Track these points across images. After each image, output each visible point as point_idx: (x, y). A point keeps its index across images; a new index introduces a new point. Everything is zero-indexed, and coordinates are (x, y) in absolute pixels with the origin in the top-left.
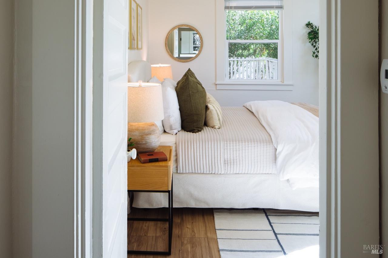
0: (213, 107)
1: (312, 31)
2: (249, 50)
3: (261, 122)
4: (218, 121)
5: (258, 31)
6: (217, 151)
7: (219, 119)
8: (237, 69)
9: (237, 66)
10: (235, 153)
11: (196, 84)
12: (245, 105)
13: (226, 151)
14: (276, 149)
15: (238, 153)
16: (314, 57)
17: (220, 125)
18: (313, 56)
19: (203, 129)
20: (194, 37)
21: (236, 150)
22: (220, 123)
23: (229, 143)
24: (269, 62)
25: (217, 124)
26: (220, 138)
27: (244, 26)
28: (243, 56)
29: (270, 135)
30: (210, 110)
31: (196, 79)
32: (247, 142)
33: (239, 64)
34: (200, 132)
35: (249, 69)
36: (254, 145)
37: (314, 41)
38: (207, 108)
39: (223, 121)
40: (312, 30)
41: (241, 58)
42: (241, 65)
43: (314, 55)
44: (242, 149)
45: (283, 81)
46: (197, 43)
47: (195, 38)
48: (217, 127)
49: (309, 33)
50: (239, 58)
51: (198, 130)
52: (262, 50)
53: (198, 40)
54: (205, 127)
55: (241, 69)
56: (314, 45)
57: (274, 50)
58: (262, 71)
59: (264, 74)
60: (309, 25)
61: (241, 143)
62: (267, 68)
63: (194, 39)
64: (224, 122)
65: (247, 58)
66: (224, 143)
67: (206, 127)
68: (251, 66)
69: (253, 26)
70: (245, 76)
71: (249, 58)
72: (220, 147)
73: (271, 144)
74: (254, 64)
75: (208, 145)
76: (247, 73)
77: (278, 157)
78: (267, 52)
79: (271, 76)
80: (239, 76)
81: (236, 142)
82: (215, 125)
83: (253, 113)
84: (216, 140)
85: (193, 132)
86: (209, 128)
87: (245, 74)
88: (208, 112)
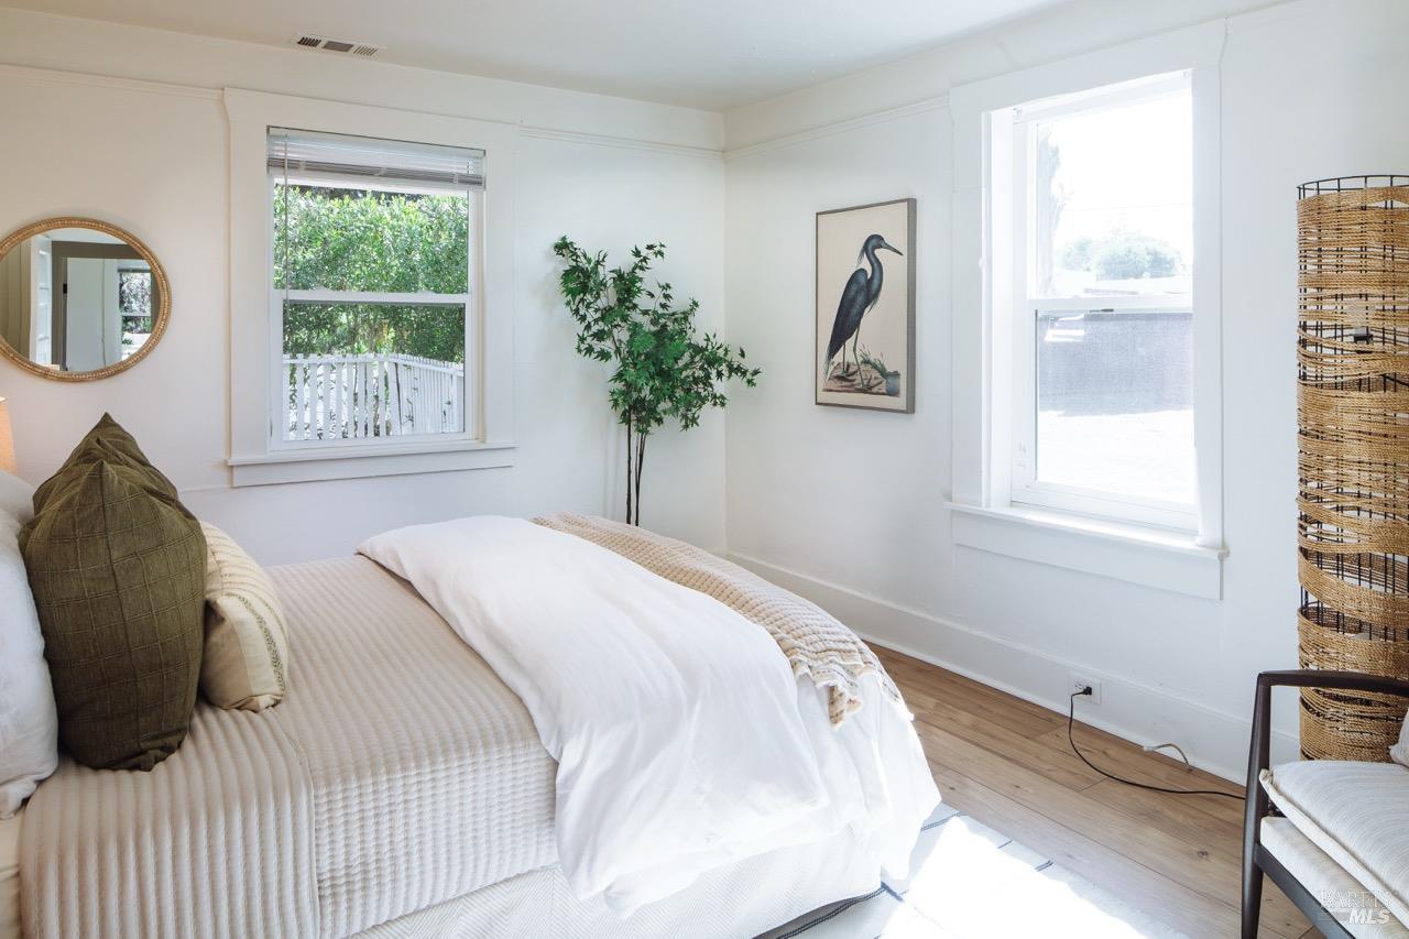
0: (242, 604)
1: (574, 269)
2: (332, 331)
3: (459, 633)
4: (271, 670)
5: (364, 268)
6: (280, 846)
7: (276, 661)
8: (291, 393)
9: (293, 382)
10: (371, 829)
11: (152, 506)
12: (366, 547)
13: (325, 833)
14: (556, 764)
15: (385, 826)
16: (583, 353)
17: (283, 686)
18: (579, 351)
19: (190, 730)
20: (121, 285)
21: (377, 815)
22: (280, 677)
23: (340, 788)
24: (401, 369)
25: (263, 685)
26: (289, 772)
27: (314, 250)
28: (313, 350)
29: (520, 700)
30: (227, 623)
31: (144, 463)
32: (427, 762)
33: (299, 375)
34: (175, 758)
35: (333, 394)
36: (460, 766)
37: (582, 300)
38: (211, 615)
39: (295, 666)
40: (574, 264)
41: (306, 356)
42: (305, 380)
43: (583, 347)
44: (406, 801)
45: (482, 438)
46: (135, 306)
47: (125, 287)
48: (264, 701)
49: (567, 275)
50: (300, 356)
51: (162, 748)
52: (376, 331)
53: (135, 296)
54: (201, 714)
55: (306, 392)
56: (582, 312)
57: (417, 329)
58: (377, 397)
59: (382, 405)
60: (563, 247)
61: (400, 775)
62: (393, 386)
63: (122, 293)
64: (298, 673)
65: (327, 358)
66: (316, 797)
67: (209, 715)
68: (338, 381)
69: (346, 249)
70: (320, 417)
71: (335, 357)
72: (295, 825)
73: (532, 742)
74: (349, 373)
75: (228, 832)
76: (327, 406)
77: (566, 797)
78: (393, 335)
79: (405, 412)
80: (300, 415)
81: (374, 774)
82: (255, 690)
83: (409, 582)
84: (270, 789)
85: (132, 769)
86: (224, 715)
87: (320, 407)
88: (217, 637)
